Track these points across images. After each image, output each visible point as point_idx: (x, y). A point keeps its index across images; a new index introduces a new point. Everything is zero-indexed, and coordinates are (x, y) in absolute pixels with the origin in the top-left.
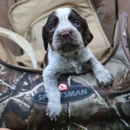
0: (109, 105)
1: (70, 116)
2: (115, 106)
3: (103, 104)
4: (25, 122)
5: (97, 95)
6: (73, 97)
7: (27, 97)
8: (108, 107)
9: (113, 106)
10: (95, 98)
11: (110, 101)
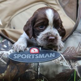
0: (72, 67)
1: (39, 74)
2: (77, 68)
3: (67, 66)
4: (2, 76)
5: (63, 59)
6: (43, 58)
7: (4, 55)
8: (71, 69)
9: (75, 69)
10: (61, 61)
11: (73, 64)
